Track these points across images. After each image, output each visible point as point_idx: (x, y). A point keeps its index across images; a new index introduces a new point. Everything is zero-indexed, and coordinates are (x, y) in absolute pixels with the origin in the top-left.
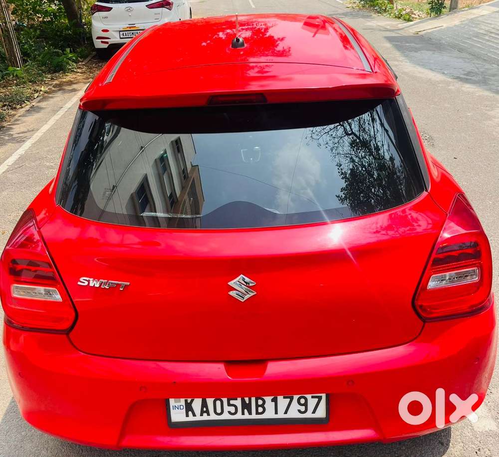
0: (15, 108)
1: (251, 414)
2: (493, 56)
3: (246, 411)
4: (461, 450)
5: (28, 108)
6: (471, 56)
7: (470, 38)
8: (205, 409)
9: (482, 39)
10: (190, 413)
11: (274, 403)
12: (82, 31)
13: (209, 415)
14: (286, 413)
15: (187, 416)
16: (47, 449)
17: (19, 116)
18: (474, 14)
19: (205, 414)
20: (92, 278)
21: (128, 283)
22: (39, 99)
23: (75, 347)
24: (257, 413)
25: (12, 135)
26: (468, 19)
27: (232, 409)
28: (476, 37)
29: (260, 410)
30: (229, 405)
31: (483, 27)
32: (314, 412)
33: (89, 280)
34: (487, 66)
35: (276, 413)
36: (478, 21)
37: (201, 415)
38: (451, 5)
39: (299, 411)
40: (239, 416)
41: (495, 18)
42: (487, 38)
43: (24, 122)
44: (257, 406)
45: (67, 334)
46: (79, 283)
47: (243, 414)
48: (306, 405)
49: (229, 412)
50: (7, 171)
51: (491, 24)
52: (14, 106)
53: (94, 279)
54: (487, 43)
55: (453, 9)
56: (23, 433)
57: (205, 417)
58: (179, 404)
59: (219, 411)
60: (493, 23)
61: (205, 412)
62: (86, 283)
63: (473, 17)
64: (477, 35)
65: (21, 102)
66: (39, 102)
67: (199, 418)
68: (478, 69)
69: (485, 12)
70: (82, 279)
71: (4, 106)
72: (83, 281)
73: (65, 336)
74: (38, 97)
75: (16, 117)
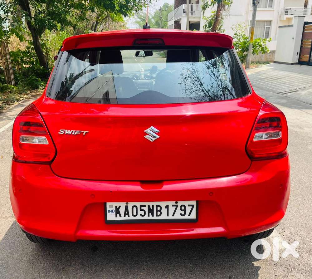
0: (9, 104)
1: (153, 216)
2: (270, 88)
3: (150, 214)
4: (270, 257)
5: (17, 104)
6: (258, 88)
7: (257, 81)
8: (127, 213)
9: (263, 81)
10: (118, 215)
11: (166, 209)
12: (48, 72)
13: (129, 216)
14: (173, 215)
15: (116, 216)
16: (27, 257)
17: (12, 108)
18: (258, 70)
19: (127, 216)
20: (67, 129)
21: (87, 132)
22: (23, 101)
23: (53, 172)
24: (157, 215)
25: (8, 116)
26: (255, 72)
27: (143, 213)
28: (260, 80)
29: (159, 213)
30: (141, 210)
31: (264, 76)
32: (189, 215)
33: (65, 131)
34: (267, 93)
35: (168, 215)
36: (261, 73)
37: (125, 216)
38: (246, 66)
39: (181, 214)
40: (146, 217)
41: (270, 71)
42: (266, 80)
43: (15, 110)
44: (157, 211)
45: (50, 165)
46: (59, 133)
47: (149, 216)
48: (185, 210)
49: (141, 215)
50: (5, 131)
51: (268, 74)
52: (9, 103)
53: (68, 130)
54: (267, 82)
55: (247, 68)
56: (12, 250)
57: (127, 218)
58: (112, 209)
59: (135, 214)
60: (269, 73)
61: (127, 214)
62: (64, 132)
63: (257, 71)
64: (261, 79)
65: (13, 102)
66: (23, 102)
67: (123, 218)
68: (262, 93)
69: (264, 69)
70: (61, 131)
71: (4, 103)
72: (61, 132)
73: (49, 165)
74: (22, 100)
75: (10, 108)
